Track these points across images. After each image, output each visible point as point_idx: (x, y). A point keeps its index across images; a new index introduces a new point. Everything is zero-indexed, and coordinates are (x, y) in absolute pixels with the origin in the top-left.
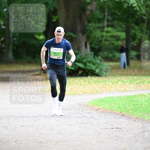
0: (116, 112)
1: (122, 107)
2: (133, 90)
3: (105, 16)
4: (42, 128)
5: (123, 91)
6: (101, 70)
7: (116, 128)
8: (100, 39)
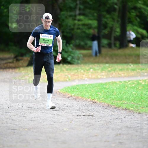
0: (88, 99)
1: (93, 94)
2: (105, 77)
3: (77, 4)
4: (15, 115)
5: (94, 79)
6: (73, 58)
7: (88, 115)
8: (72, 27)
